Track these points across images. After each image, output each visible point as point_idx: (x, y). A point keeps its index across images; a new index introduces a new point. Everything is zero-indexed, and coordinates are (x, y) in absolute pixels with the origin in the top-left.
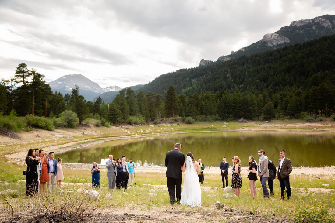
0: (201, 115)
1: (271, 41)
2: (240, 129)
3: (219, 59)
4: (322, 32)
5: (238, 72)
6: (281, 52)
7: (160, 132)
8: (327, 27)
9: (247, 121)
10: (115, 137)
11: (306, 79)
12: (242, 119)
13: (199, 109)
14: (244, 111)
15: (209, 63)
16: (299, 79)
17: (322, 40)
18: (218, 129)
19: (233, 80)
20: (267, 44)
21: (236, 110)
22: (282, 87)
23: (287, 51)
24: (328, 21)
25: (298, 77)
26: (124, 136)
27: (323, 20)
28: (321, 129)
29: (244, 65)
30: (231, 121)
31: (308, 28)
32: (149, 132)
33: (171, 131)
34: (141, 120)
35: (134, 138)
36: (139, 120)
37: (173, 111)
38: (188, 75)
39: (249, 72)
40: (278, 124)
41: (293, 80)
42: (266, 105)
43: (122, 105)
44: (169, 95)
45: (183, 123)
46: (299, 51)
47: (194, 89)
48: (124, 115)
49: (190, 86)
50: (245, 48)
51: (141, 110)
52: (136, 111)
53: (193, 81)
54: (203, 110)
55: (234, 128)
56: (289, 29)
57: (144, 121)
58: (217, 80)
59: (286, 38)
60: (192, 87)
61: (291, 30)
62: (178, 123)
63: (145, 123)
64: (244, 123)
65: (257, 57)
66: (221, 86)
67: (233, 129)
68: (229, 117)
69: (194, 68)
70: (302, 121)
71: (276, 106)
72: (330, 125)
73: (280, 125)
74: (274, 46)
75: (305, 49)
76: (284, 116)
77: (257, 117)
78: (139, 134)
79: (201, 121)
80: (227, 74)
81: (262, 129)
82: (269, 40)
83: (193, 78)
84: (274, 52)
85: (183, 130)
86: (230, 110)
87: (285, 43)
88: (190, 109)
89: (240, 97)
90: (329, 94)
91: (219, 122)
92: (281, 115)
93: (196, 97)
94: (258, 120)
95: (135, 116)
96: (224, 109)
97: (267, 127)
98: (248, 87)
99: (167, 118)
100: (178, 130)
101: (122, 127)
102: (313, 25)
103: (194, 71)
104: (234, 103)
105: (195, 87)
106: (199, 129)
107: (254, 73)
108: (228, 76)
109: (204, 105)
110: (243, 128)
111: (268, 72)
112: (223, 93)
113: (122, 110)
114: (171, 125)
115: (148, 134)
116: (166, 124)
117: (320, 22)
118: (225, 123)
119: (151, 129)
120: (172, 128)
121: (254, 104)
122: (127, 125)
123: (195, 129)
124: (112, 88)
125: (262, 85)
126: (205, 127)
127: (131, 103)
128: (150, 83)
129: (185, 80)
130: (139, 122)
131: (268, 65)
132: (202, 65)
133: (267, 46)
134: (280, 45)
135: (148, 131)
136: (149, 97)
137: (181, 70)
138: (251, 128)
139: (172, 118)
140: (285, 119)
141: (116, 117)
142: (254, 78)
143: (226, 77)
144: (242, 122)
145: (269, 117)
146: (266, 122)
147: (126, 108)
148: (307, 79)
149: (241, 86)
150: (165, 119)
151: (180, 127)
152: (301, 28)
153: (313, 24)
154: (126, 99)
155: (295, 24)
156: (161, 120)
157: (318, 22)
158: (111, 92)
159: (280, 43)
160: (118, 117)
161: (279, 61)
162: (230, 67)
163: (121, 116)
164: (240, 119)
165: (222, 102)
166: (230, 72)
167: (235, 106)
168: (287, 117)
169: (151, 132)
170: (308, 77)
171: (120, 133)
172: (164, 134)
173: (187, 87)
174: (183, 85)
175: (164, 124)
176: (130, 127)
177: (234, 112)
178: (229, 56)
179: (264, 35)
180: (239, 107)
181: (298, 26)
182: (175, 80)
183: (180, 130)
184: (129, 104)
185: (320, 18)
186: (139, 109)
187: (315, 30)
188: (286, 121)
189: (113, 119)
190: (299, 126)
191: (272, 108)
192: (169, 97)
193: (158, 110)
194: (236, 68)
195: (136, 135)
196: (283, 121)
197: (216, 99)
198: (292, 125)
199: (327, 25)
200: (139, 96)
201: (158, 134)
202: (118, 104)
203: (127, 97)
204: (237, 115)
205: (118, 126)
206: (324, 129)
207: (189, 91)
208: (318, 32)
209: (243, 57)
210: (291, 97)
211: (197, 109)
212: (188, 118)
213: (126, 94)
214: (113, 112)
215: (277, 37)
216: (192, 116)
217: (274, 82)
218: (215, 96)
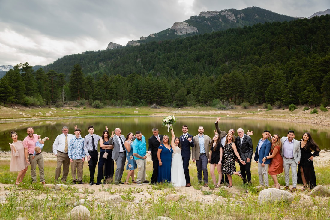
0: (110, 99)
1: (181, 30)
2: (153, 115)
3: (128, 43)
4: (228, 25)
5: (148, 57)
6: (191, 40)
7: (63, 116)
8: (232, 21)
9: (160, 107)
10: (5, 119)
11: (214, 69)
12: (154, 105)
13: (108, 92)
14: (157, 96)
15: (118, 47)
16: (208, 68)
17: (229, 32)
18: (130, 114)
19: (142, 66)
20: (177, 32)
21: (148, 95)
22: (192, 75)
23: (196, 40)
24: (233, 15)
25: (207, 67)
26: (18, 119)
27: (229, 13)
28: (234, 117)
29: (154, 51)
30: (142, 106)
31: (215, 19)
32: (50, 115)
33: (76, 115)
34: (40, 102)
35: (31, 121)
36: (38, 101)
37: (79, 93)
38: (95, 58)
39: (159, 59)
40: (191, 111)
41: (203, 68)
42: (179, 91)
43: (16, 81)
44: (75, 75)
45: (90, 107)
46: (208, 41)
47: (101, 73)
48: (18, 95)
49: (97, 70)
50: (155, 35)
51: (40, 90)
52: (34, 90)
53: (101, 64)
54: (113, 93)
55: (147, 114)
56: (198, 20)
57: (43, 103)
58: (126, 65)
59: (195, 28)
60: (99, 71)
61: (200, 20)
62: (85, 107)
63: (45, 105)
64: (157, 109)
65: (167, 44)
66: (130, 72)
67: (145, 115)
68: (141, 102)
69: (102, 51)
70: (214, 108)
71: (189, 93)
72: (241, 113)
73: (193, 112)
74: (183, 35)
75: (213, 40)
76: (196, 103)
77: (170, 103)
78: (36, 117)
79: (110, 106)
80: (137, 59)
81: (176, 115)
82: (179, 29)
83: (100, 61)
84: (184, 40)
85: (91, 115)
86: (143, 95)
87: (194, 33)
88: (99, 91)
89: (154, 82)
90: (240, 82)
91: (130, 107)
92: (193, 102)
93: (105, 79)
94: (171, 106)
95: (32, 97)
96: (136, 94)
97: (181, 113)
98: (158, 74)
99: (72, 101)
100: (85, 115)
101: (15, 109)
102: (220, 18)
103: (102, 54)
104: (147, 88)
105: (102, 71)
106: (109, 114)
107: (165, 60)
108: (138, 61)
109: (114, 88)
110: (156, 114)
111: (178, 60)
112: (134, 76)
113: (16, 87)
114: (76, 109)
115: (48, 118)
116: (71, 107)
117: (227, 16)
118: (137, 108)
119: (52, 112)
120: (77, 112)
121: (167, 89)
122: (22, 106)
123: (103, 114)
124: (5, 68)
125: (172, 72)
126: (115, 112)
127: (29, 80)
128: (51, 64)
129: (91, 63)
130: (38, 104)
131: (178, 52)
132: (110, 49)
133: (177, 34)
134: (189, 34)
135: (48, 114)
136: (51, 75)
137: (87, 52)
138: (164, 114)
139: (77, 101)
140: (197, 106)
141: (7, 96)
142: (164, 65)
143: (136, 62)
144: (155, 108)
145: (182, 103)
146: (178, 109)
147: (22, 86)
148: (216, 69)
149: (151, 72)
150: (69, 102)
151: (87, 111)
152: (209, 19)
153: (220, 16)
154: (22, 76)
155: (204, 15)
156: (64, 103)
157: (224, 15)
158: (4, 71)
159: (189, 32)
160: (10, 96)
161: (189, 49)
162: (140, 52)
163: (14, 95)
164: (153, 105)
165: (134, 85)
166: (140, 57)
167: (147, 91)
168: (199, 105)
169: (52, 116)
170: (217, 67)
171: (13, 115)
172: (68, 118)
173: (94, 70)
174: (89, 68)
175: (68, 108)
176: (26, 109)
177: (146, 97)
178: (139, 41)
179: (174, 23)
180: (151, 92)
181: (206, 17)
182: (81, 62)
183: (87, 114)
184: (25, 81)
185: (226, 12)
186: (37, 88)
187: (222, 23)
188: (199, 108)
189: (4, 98)
190: (212, 113)
191: (184, 95)
192: (75, 77)
193: (61, 92)
194: (146, 54)
195: (33, 118)
196: (195, 108)
197: (127, 83)
198: (205, 112)
199: (232, 19)
200: (37, 73)
201: (61, 118)
202: (11, 80)
203: (23, 74)
204: (149, 100)
205: (10, 107)
206: (236, 116)
207: (96, 74)
208: (224, 25)
209: (153, 43)
210: (204, 84)
211: (107, 92)
212: (97, 101)
213: (22, 70)
214: (4, 89)
215: (186, 26)
216: (100, 100)
217: (184, 70)
218: (126, 80)
